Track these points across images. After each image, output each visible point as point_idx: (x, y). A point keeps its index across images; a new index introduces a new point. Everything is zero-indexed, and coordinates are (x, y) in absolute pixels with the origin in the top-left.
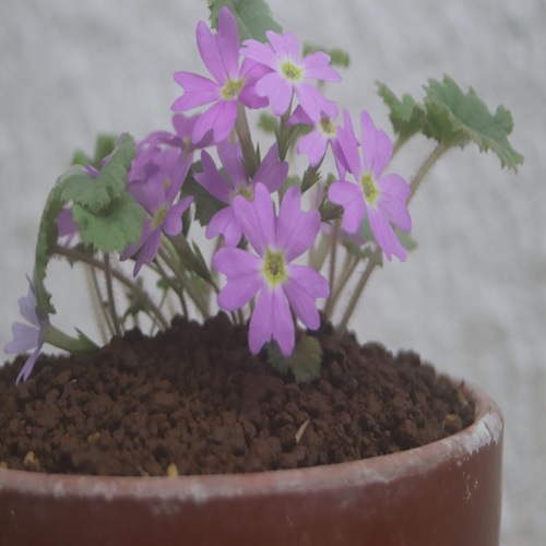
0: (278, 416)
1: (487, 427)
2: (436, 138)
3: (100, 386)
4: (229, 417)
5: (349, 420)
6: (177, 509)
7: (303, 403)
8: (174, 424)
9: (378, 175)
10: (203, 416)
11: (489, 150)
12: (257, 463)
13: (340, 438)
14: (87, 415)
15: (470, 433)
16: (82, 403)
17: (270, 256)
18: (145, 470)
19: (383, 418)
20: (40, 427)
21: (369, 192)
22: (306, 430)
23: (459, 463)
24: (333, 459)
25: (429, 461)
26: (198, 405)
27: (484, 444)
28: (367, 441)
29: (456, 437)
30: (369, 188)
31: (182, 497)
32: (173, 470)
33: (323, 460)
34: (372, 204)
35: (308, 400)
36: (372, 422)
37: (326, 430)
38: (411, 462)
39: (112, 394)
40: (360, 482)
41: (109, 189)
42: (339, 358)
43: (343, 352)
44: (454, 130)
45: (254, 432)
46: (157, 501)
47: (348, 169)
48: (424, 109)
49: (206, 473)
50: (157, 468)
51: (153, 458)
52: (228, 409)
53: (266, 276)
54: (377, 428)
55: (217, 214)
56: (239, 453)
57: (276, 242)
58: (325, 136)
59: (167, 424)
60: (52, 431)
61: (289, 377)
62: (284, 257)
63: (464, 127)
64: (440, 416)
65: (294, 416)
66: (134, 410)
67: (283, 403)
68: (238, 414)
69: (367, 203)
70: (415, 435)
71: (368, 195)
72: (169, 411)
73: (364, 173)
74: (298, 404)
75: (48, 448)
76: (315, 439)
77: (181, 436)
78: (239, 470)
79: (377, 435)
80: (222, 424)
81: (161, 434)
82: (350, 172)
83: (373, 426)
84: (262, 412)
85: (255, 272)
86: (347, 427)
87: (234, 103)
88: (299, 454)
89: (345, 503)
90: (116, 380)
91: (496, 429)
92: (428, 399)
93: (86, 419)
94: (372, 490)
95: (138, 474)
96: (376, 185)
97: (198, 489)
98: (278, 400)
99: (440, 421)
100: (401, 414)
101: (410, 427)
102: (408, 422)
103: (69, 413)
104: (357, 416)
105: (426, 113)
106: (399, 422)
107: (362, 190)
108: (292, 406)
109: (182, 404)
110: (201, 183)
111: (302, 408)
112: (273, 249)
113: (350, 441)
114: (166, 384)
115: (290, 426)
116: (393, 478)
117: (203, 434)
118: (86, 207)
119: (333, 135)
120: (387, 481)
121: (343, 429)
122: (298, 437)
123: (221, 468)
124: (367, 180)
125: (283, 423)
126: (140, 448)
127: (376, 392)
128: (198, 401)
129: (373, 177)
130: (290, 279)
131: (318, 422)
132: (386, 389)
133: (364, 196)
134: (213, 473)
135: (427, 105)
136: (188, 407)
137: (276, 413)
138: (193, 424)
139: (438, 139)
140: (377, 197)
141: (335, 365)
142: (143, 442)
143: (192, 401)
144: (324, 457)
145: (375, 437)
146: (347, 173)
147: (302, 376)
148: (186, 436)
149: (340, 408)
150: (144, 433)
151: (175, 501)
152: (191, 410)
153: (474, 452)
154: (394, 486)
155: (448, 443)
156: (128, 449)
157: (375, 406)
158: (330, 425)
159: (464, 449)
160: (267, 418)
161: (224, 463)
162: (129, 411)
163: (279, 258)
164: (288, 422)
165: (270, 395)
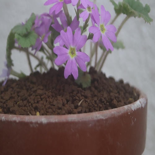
0: (74, 98)
1: (140, 102)
2: (126, 14)
3: (24, 88)
4: (59, 98)
5: (96, 99)
6: (38, 125)
7: (83, 94)
8: (42, 99)
9: (106, 25)
10: (51, 97)
11: (141, 17)
12: (64, 112)
13: (93, 105)
14: (19, 96)
15: (134, 104)
16: (18, 92)
17: (71, 49)
18: (30, 113)
19: (107, 99)
20: (4, 99)
21: (103, 30)
22: (82, 102)
23: (129, 113)
24: (90, 111)
25: (119, 112)
26: (50, 94)
27: (138, 108)
28: (101, 106)
29: (129, 105)
30: (103, 28)
31: (39, 122)
32: (38, 113)
33: (87, 111)
34: (103, 34)
35: (84, 93)
36: (104, 100)
37: (89, 102)
38: (113, 113)
39: (27, 90)
40: (95, 119)
41: (27, 29)
42: (97, 81)
43: (99, 79)
44: (130, 11)
45: (66, 102)
46: (31, 123)
47: (95, 22)
48: (122, 5)
49: (48, 115)
50: (34, 113)
51: (33, 110)
52: (60, 95)
53: (70, 55)
54: (105, 102)
55: (58, 37)
56: (60, 109)
57: (73, 45)
58: (89, 12)
59: (40, 99)
60: (7, 101)
61: (80, 86)
62: (75, 49)
63: (133, 10)
64: (127, 99)
65: (79, 98)
66: (31, 95)
67: (77, 94)
68: (62, 97)
69: (102, 33)
70: (116, 104)
71: (102, 31)
72: (41, 95)
73: (101, 24)
74: (81, 94)
75: (5, 106)
76: (85, 105)
77: (43, 103)
78: (59, 114)
79: (105, 104)
80: (57, 100)
81: (38, 102)
82: (96, 23)
83: (104, 101)
84: (70, 96)
85: (67, 54)
86: (95, 101)
87: (62, 3)
88: (79, 109)
89: (91, 125)
90: (29, 86)
91: (143, 103)
92: (124, 94)
93: (18, 97)
94: (99, 121)
95: (28, 115)
96: (105, 27)
97: (44, 119)
98: (75, 93)
99: (127, 100)
100: (112, 98)
101: (115, 102)
102: (115, 100)
103: (13, 95)
104: (99, 98)
105: (123, 6)
106: (112, 100)
107: (100, 29)
108: (79, 95)
109: (45, 94)
110: (53, 27)
111: (82, 95)
112: (72, 47)
113: (96, 105)
114: (41, 87)
115: (77, 101)
116: (106, 118)
117: (50, 102)
118: (19, 34)
119: (91, 12)
120: (104, 118)
121: (94, 102)
122: (79, 104)
123: (53, 113)
124: (102, 26)
125: (76, 100)
126: (31, 106)
127: (107, 91)
128: (50, 93)
129: (104, 26)
130: (77, 56)
131: (87, 100)
132: (110, 90)
133: (101, 31)
134: (51, 115)
135: (123, 4)
136: (47, 95)
137: (74, 96)
138: (48, 99)
139: (127, 14)
140: (105, 31)
141: (96, 83)
142: (32, 105)
143: (49, 92)
144: (87, 110)
145: (104, 104)
146: (95, 24)
147: (85, 86)
148: (45, 103)
149: (95, 96)
150: (32, 102)
151: (37, 123)
152: (48, 95)
153: (135, 110)
154: (106, 120)
155: (126, 107)
156: (27, 107)
157: (105, 95)
158: (90, 101)
159: (131, 109)
160: (71, 98)
161: (54, 112)
162: (30, 95)
163: (74, 49)
164: (77, 100)
165: (73, 91)
